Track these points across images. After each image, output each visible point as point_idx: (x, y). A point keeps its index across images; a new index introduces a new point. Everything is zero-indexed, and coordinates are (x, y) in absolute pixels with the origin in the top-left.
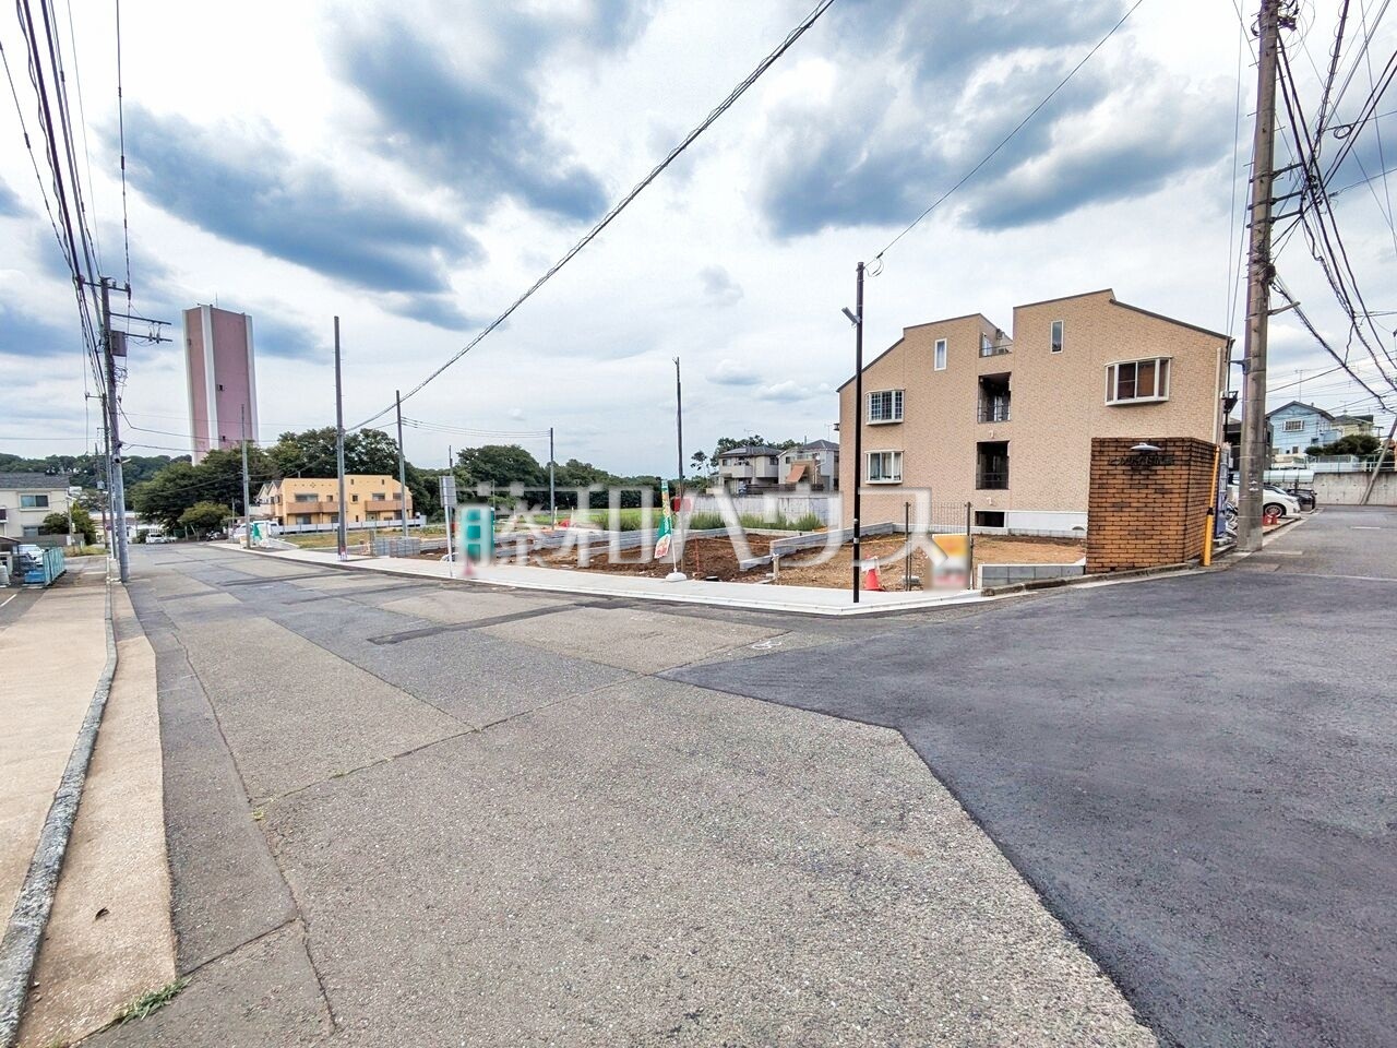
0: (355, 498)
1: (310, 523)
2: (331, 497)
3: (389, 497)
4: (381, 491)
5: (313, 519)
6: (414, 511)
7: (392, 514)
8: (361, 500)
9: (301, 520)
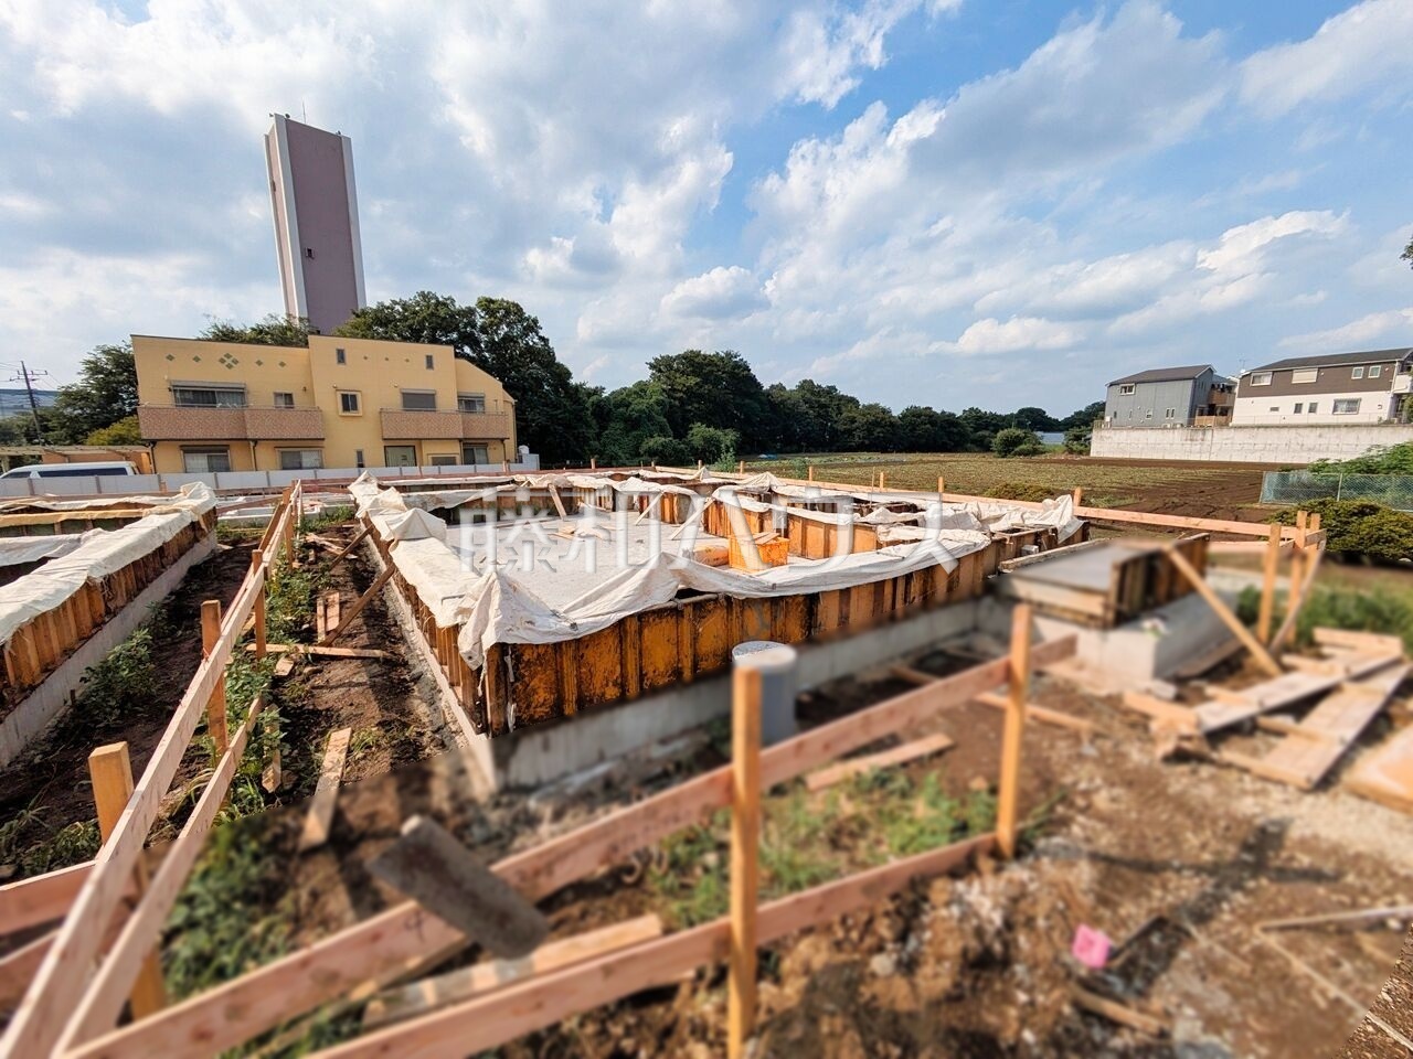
0: (349, 402)
1: (228, 469)
2: (289, 397)
3: (447, 401)
4: (421, 382)
5: (235, 455)
6: (519, 443)
7: (455, 450)
8: (368, 405)
9: (201, 461)
